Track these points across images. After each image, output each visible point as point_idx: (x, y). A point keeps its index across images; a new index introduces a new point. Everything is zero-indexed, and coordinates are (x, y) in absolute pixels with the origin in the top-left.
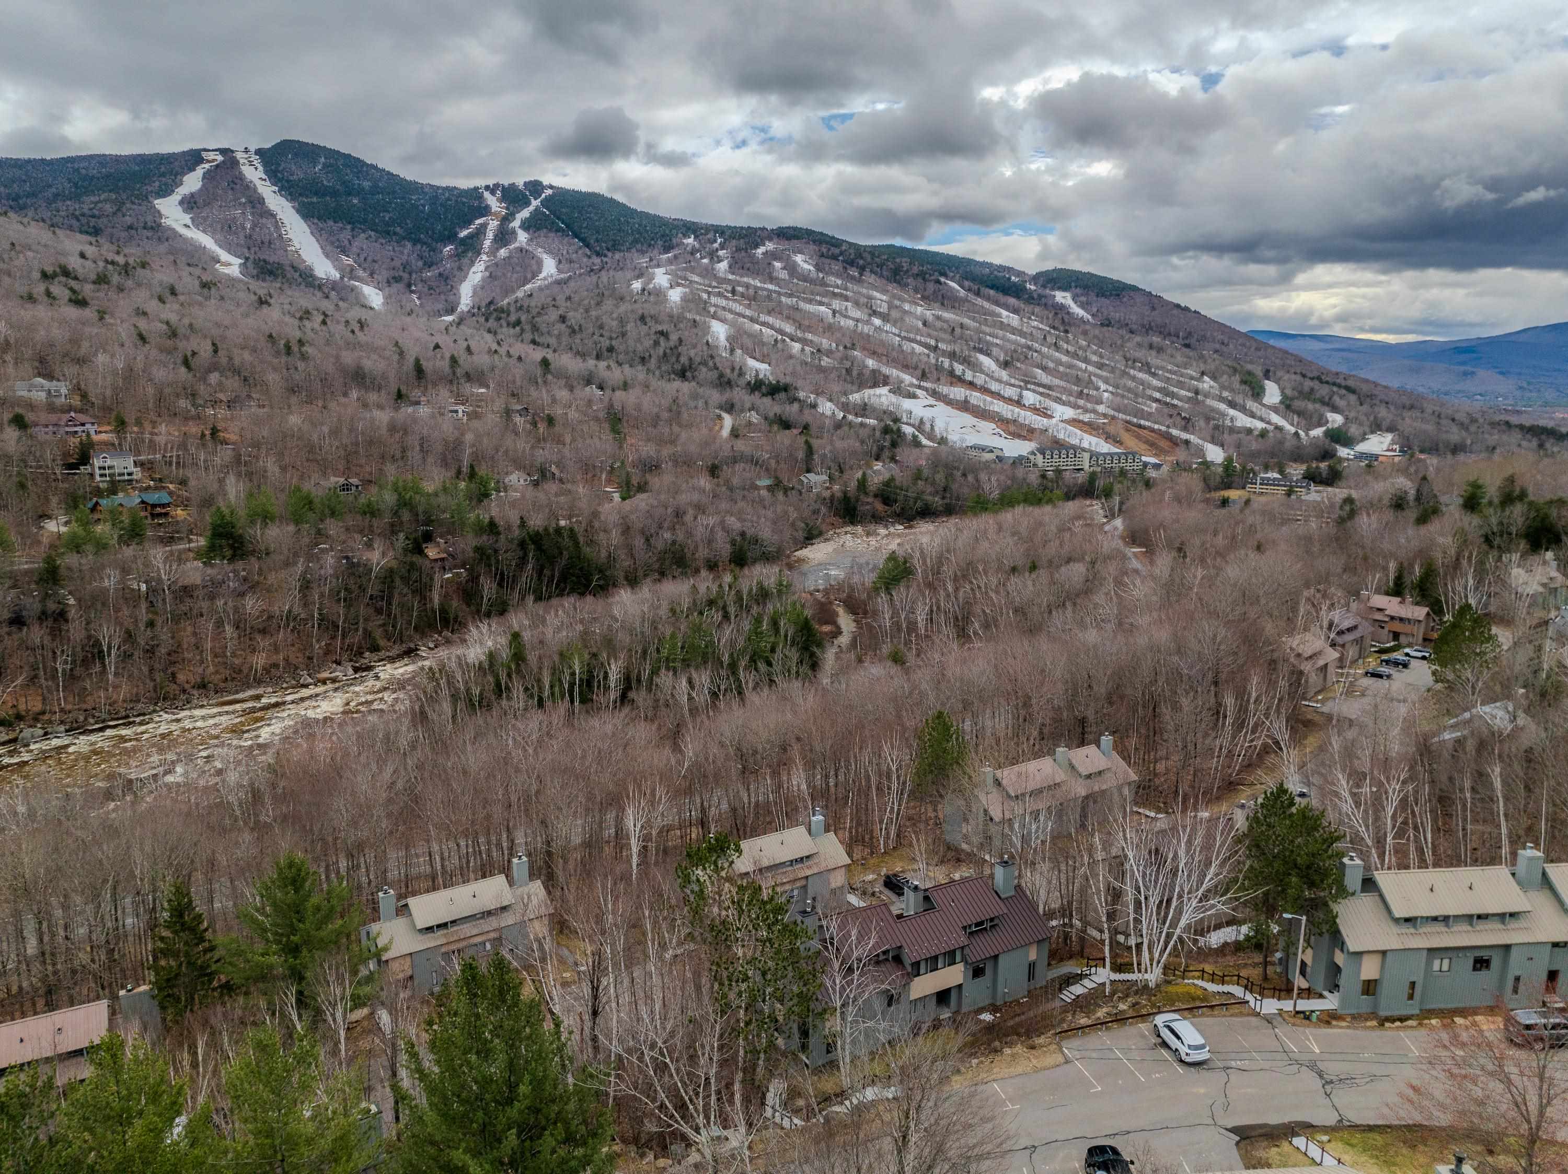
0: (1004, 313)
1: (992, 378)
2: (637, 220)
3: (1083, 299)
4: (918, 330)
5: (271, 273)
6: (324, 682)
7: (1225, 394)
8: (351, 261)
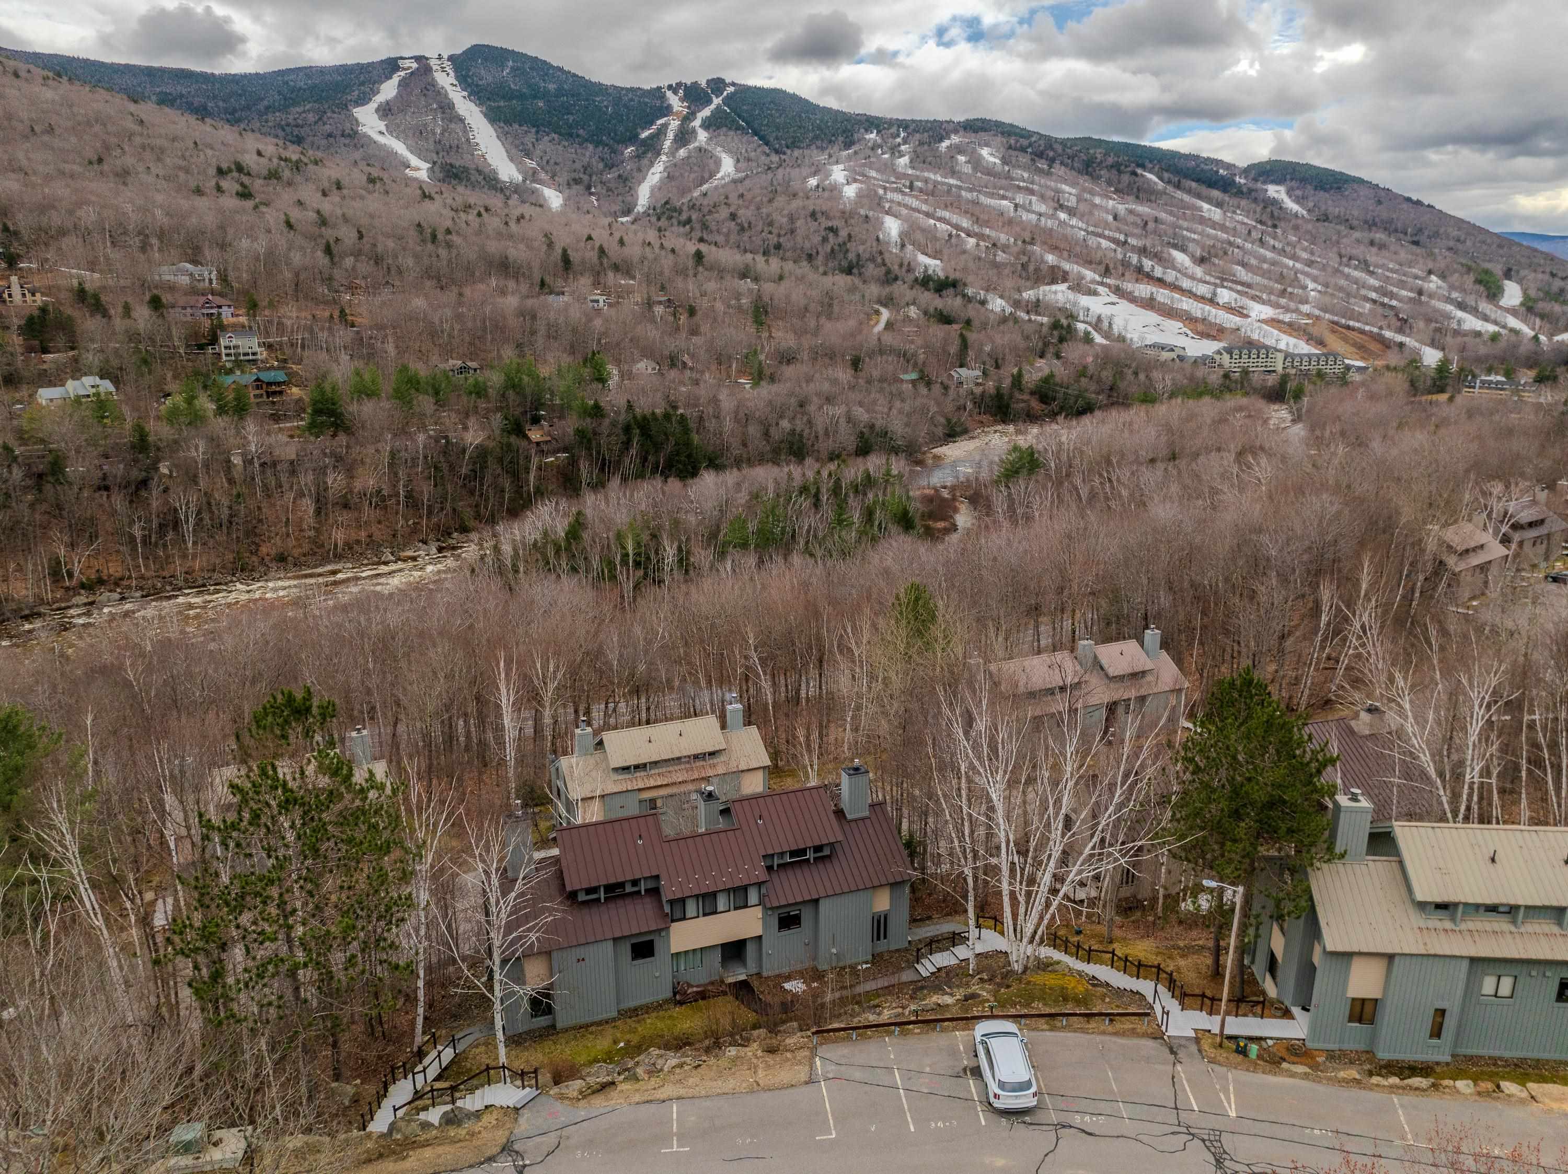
0: (1206, 206)
1: (1186, 275)
2: (818, 116)
3: (1299, 193)
4: (1106, 223)
5: (456, 176)
6: (404, 560)
7: (1455, 295)
8: (534, 164)
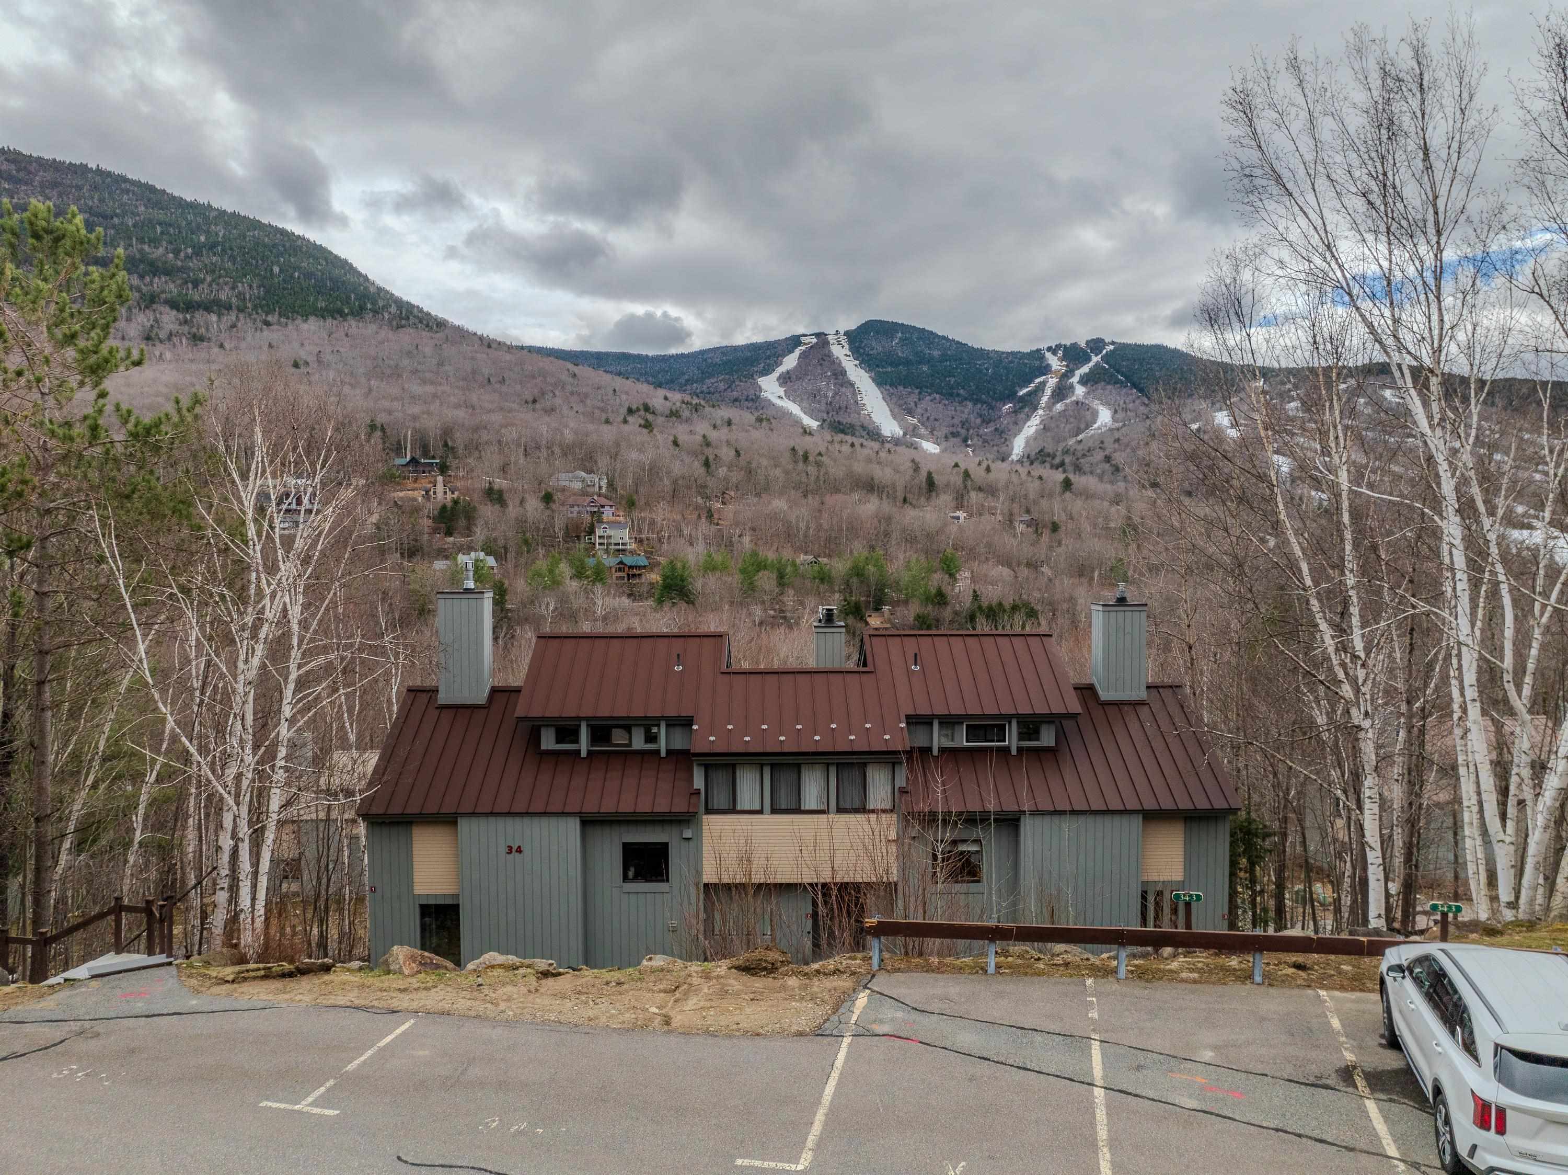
2: (1201, 368)
5: (843, 433)
8: (915, 421)
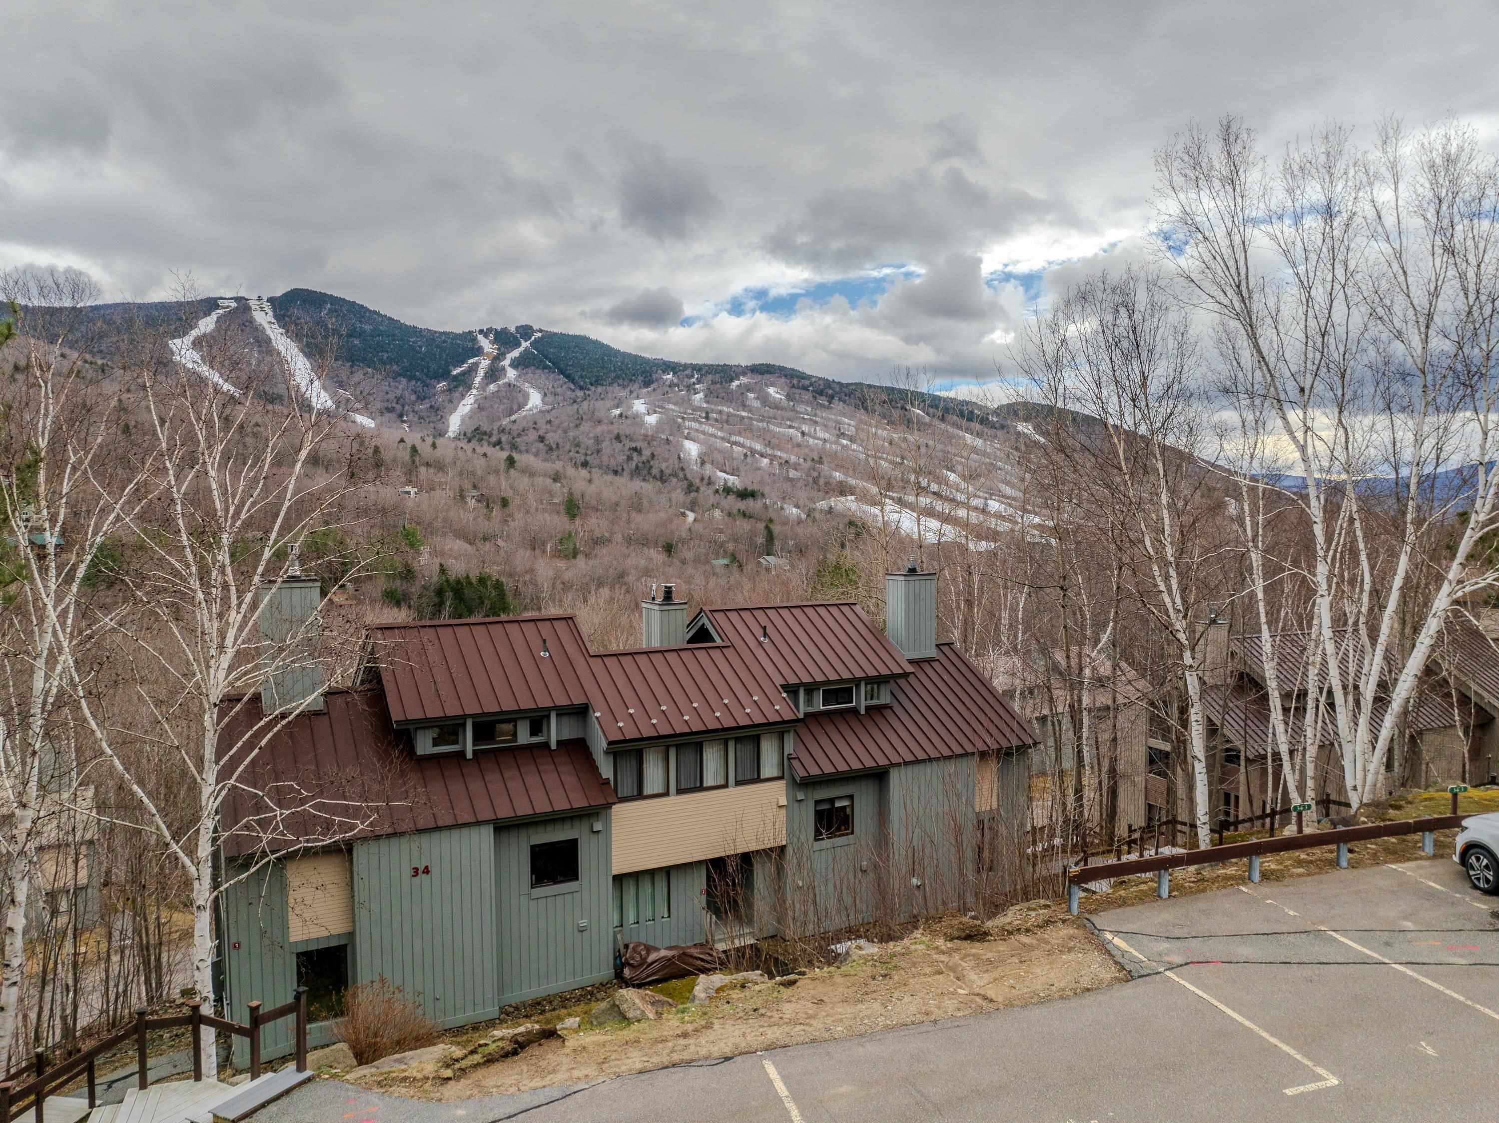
0: (968, 437)
1: (957, 489)
2: (619, 359)
3: (1044, 429)
4: (884, 448)
5: (269, 402)
8: (348, 395)
